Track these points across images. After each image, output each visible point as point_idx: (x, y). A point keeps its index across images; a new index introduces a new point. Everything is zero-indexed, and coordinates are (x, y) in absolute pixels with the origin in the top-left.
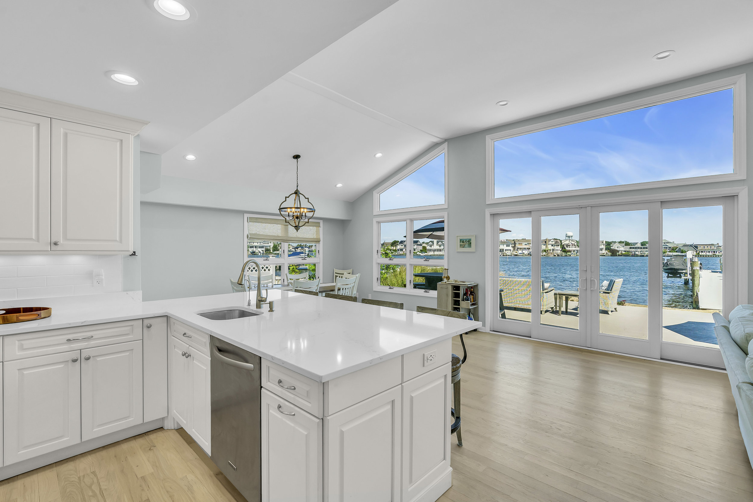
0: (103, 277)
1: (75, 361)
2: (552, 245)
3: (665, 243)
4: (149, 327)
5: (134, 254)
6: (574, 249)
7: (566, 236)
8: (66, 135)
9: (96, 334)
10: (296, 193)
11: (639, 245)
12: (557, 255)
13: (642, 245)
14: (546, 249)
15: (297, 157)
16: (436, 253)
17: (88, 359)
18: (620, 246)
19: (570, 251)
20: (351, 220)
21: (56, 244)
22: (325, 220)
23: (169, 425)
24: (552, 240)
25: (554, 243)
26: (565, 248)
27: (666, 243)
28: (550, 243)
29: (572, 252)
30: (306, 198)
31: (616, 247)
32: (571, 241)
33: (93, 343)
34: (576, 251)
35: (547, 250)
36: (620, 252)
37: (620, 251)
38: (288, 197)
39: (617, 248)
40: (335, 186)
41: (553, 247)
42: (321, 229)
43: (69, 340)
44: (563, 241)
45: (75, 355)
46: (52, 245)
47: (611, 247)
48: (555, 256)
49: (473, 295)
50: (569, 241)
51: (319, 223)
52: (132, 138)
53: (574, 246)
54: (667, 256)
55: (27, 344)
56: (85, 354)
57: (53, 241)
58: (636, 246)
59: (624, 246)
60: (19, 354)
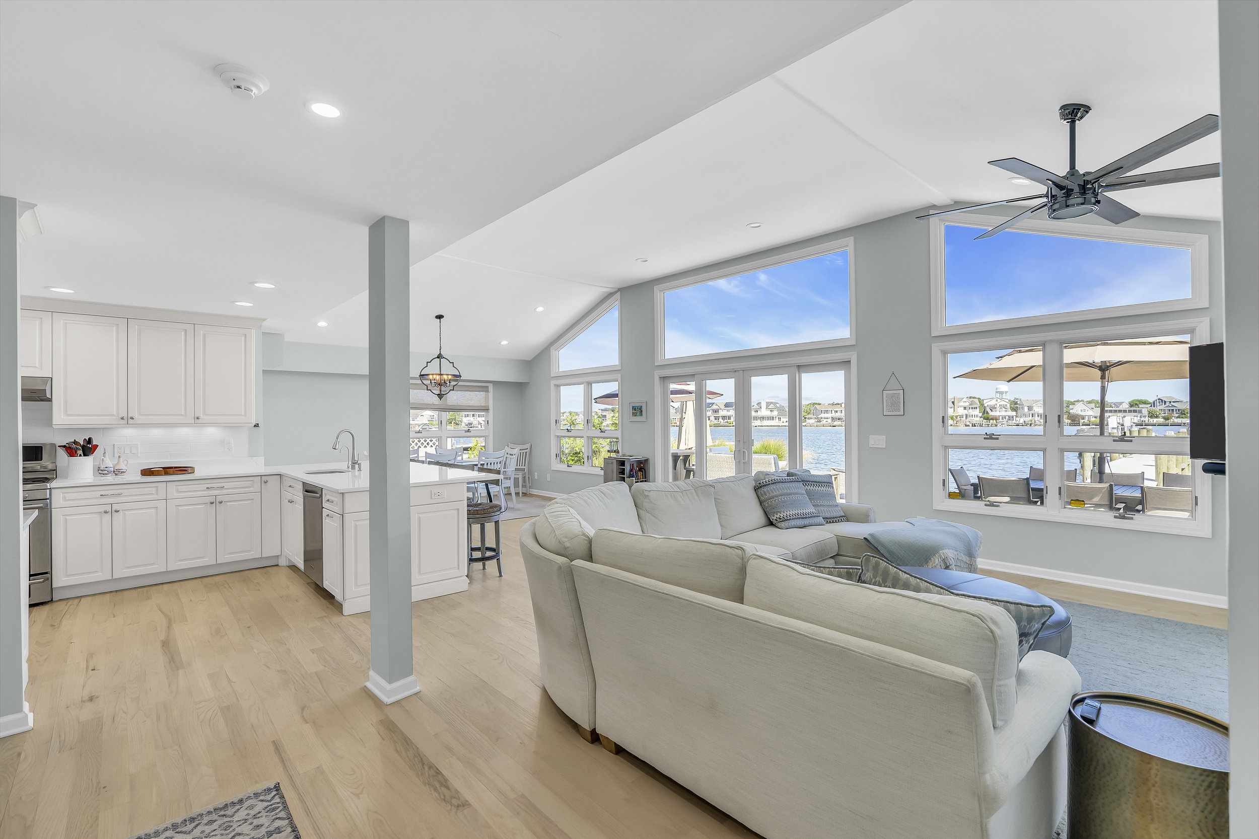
0: (233, 445)
1: (212, 503)
2: (965, 408)
3: (1170, 402)
4: (266, 482)
5: (257, 426)
6: (1004, 413)
7: (997, 392)
8: (204, 336)
9: (226, 485)
10: (440, 356)
11: (1125, 406)
12: (971, 425)
13: (1131, 406)
14: (954, 414)
15: (440, 317)
16: (765, 423)
17: (221, 503)
18: (1087, 409)
19: (996, 418)
20: (529, 383)
21: (198, 418)
22: (495, 383)
23: (283, 562)
24: (964, 400)
25: (969, 404)
26: (987, 412)
27: (1173, 402)
28: (962, 404)
29: (1001, 420)
30: (450, 363)
31: (1080, 410)
32: (999, 400)
33: (224, 491)
34: (1007, 417)
35: (956, 417)
36: (1087, 419)
37: (1087, 417)
38: (430, 362)
39: (1082, 411)
40: (500, 343)
41: (966, 412)
42: (491, 394)
43: (208, 488)
44: (985, 401)
45: (212, 499)
46: (196, 419)
47: (1071, 411)
48: (969, 426)
49: (642, 472)
50: (997, 401)
51: (487, 387)
52: (253, 332)
53: (1004, 409)
54: (1171, 425)
55: (181, 488)
56: (219, 499)
57: (196, 416)
58: (1121, 408)
59: (1093, 408)
60: (177, 495)
